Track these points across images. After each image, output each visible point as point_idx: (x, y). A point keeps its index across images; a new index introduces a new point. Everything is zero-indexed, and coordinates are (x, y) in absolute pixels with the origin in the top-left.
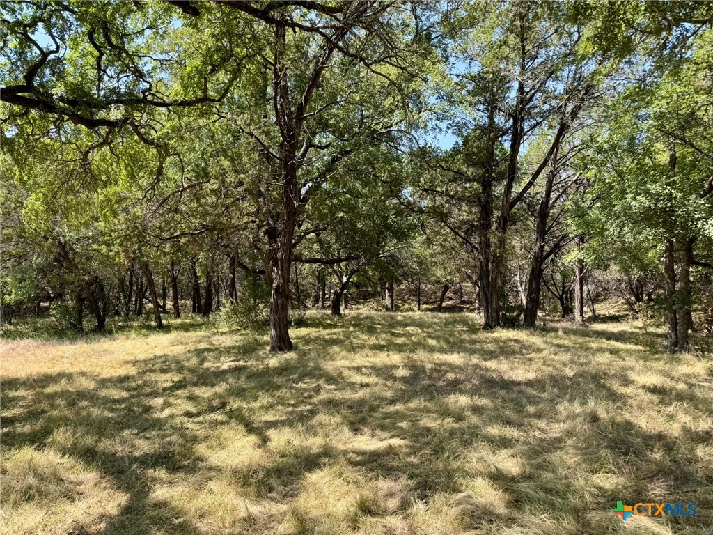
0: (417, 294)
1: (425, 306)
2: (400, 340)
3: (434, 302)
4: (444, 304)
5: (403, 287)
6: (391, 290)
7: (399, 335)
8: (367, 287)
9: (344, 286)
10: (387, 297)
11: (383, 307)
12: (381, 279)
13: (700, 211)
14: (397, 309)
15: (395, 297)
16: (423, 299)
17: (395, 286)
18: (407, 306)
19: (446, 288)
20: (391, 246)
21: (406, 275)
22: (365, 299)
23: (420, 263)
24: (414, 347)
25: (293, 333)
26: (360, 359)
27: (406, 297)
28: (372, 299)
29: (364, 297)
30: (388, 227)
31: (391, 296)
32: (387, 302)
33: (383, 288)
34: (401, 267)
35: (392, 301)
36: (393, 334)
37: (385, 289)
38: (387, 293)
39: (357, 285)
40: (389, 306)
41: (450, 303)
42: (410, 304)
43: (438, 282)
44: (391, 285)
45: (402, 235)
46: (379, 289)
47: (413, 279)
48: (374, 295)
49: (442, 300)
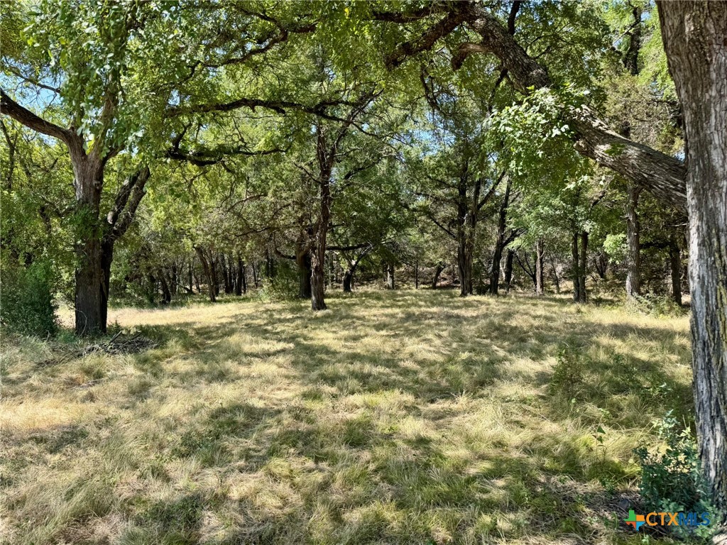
0: (415, 276)
1: (422, 286)
2: (400, 303)
3: (430, 283)
4: (438, 284)
5: (402, 269)
6: (392, 272)
7: (399, 301)
8: (370, 270)
9: (353, 269)
10: (388, 278)
11: (385, 287)
12: (383, 262)
13: (582, 216)
14: (398, 288)
15: (395, 279)
16: (421, 280)
17: (395, 269)
18: (406, 286)
19: (439, 270)
20: (390, 235)
21: (404, 259)
22: (368, 281)
23: (417, 248)
24: (409, 306)
25: (327, 301)
26: (374, 311)
27: (405, 279)
28: (375, 281)
29: (368, 279)
30: (390, 222)
31: (392, 277)
32: (389, 282)
33: (385, 270)
34: (401, 251)
35: (393, 281)
36: (394, 300)
37: (386, 271)
38: (389, 275)
39: (362, 269)
40: (391, 285)
41: (444, 283)
42: (408, 284)
43: (433, 265)
44: (392, 268)
45: (400, 227)
46: (381, 272)
47: (411, 262)
48: (376, 277)
49: (437, 280)
